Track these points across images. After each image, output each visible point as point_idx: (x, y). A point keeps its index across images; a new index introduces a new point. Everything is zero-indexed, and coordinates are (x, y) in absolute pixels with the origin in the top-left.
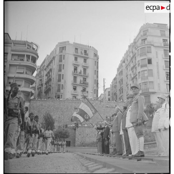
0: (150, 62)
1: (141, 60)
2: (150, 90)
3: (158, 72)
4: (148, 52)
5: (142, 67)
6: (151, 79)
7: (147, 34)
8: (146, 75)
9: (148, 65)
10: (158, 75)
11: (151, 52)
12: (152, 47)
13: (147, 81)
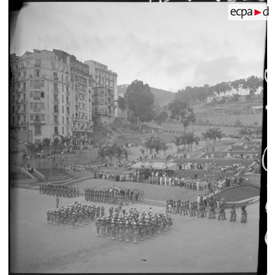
0: (42, 95)
1: (35, 92)
2: (42, 122)
3: (48, 106)
4: (41, 86)
5: (35, 99)
6: (42, 112)
7: (41, 66)
8: (38, 107)
9: (41, 98)
10: (48, 108)
11: (44, 86)
12: (45, 81)
13: (39, 113)
